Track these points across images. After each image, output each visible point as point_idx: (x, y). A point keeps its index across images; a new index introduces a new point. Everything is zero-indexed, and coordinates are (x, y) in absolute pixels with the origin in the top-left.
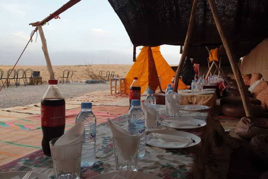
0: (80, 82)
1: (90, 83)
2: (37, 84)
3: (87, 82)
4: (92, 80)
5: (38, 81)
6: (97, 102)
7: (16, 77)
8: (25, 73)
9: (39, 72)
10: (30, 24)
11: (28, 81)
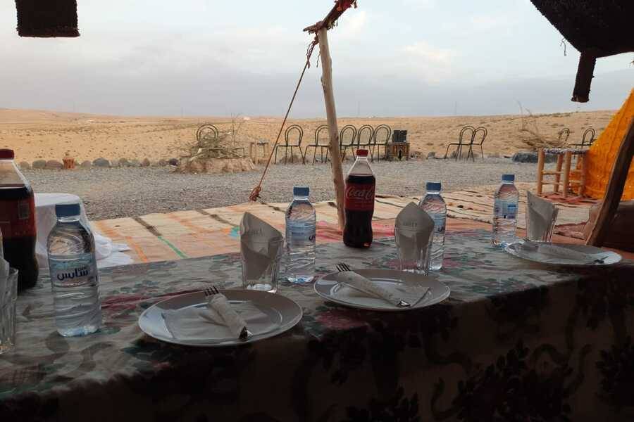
0: (506, 157)
1: (522, 162)
2: (400, 157)
3: (518, 159)
4: (532, 153)
5: (400, 151)
6: (471, 209)
7: (355, 143)
8: (373, 134)
9: (405, 133)
10: (304, 30)
11: (382, 151)
